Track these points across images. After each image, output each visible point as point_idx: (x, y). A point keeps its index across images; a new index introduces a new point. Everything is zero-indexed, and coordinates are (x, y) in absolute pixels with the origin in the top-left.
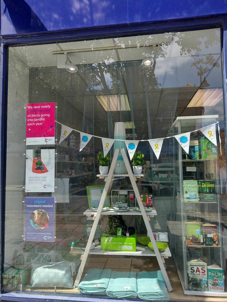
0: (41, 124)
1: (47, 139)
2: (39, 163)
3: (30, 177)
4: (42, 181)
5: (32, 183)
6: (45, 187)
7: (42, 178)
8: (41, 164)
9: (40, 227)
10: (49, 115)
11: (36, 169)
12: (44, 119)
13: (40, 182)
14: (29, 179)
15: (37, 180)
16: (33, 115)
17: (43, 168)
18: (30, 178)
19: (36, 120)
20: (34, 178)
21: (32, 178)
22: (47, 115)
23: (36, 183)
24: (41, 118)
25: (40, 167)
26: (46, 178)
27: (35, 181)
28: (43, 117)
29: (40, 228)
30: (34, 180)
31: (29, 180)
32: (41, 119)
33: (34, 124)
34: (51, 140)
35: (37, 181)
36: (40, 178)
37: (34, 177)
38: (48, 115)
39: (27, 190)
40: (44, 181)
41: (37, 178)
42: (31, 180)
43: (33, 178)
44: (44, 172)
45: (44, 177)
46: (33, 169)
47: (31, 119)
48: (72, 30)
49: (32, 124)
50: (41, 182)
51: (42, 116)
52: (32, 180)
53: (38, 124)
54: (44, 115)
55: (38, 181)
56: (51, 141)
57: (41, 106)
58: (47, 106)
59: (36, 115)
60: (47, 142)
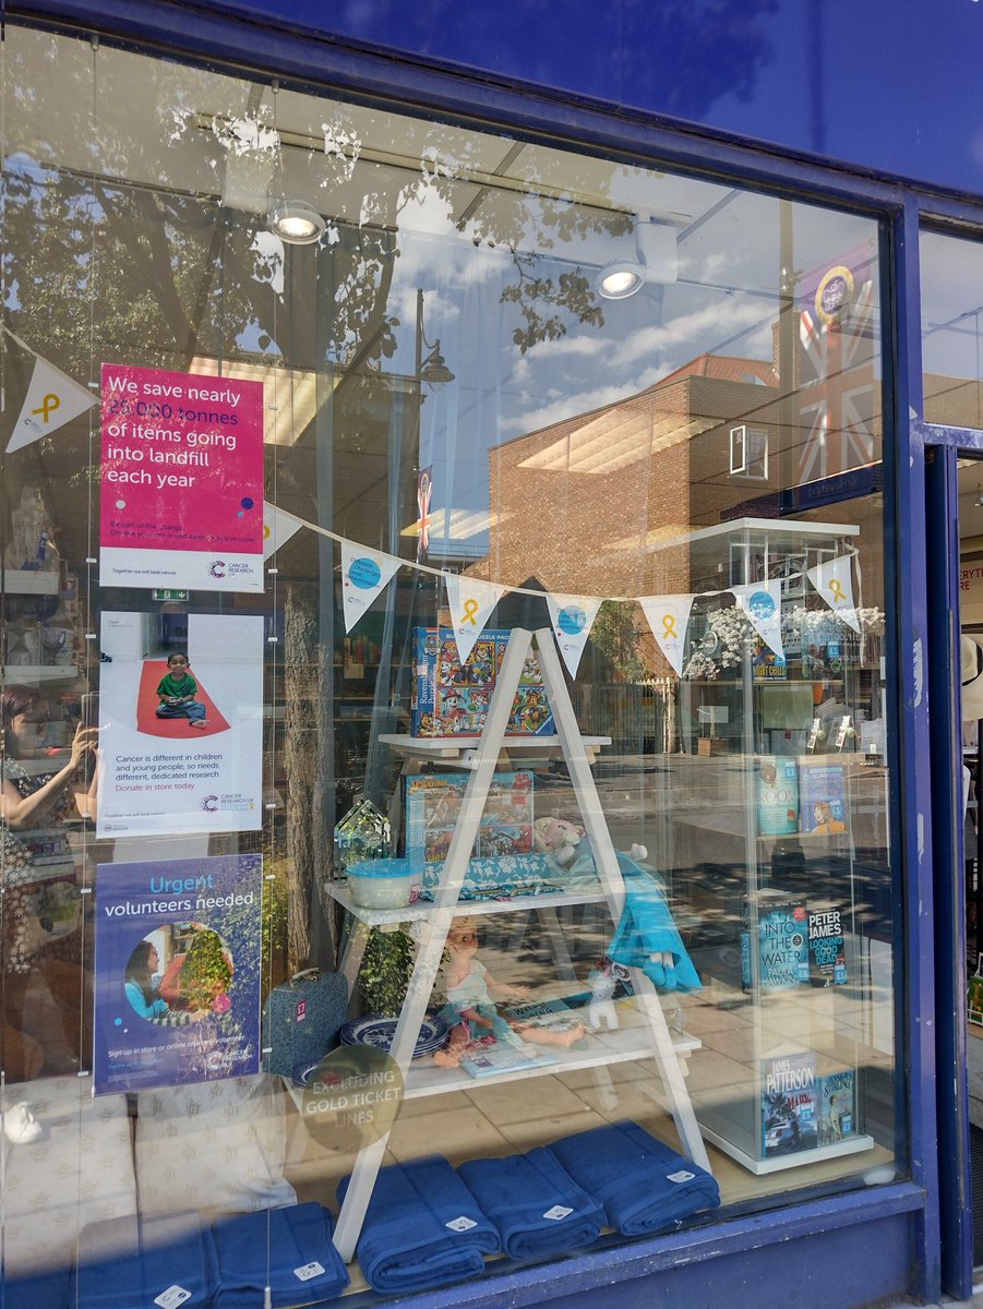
0: (186, 482)
1: (223, 565)
2: (174, 685)
3: (126, 760)
4: (193, 775)
5: (139, 788)
6: (211, 804)
7: (193, 762)
8: (189, 687)
9: (185, 1014)
10: (231, 441)
11: (160, 716)
12: (203, 460)
13: (181, 781)
14: (119, 769)
15: (168, 772)
16: (140, 429)
17: (197, 713)
18: (126, 764)
19: (161, 458)
20: (152, 763)
21: (136, 764)
22: (220, 440)
23: (159, 787)
24: (189, 450)
25: (182, 703)
26: (217, 761)
27: (156, 777)
28: (200, 449)
29: (183, 1018)
30: (149, 773)
31: (123, 772)
32: (182, 459)
33: (146, 478)
34: (245, 569)
35: (165, 776)
36: (185, 763)
37: (148, 759)
38: (225, 441)
39: (108, 828)
40: (207, 775)
41: (163, 763)
42: (130, 773)
43: (144, 763)
45: (205, 757)
46: (139, 716)
47: (127, 450)
49: (135, 478)
50: (189, 780)
51: (194, 439)
52: (137, 773)
53: (171, 480)
54: (204, 439)
55: (175, 776)
56: (246, 573)
57: (190, 391)
58: (222, 395)
59: (160, 435)
60: (220, 575)
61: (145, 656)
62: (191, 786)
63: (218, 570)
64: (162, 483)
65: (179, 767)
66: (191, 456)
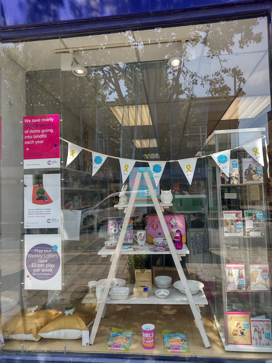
0: (42, 142)
1: (50, 161)
2: (40, 192)
3: (30, 210)
4: (44, 214)
5: (33, 217)
6: (49, 221)
7: (44, 210)
8: (43, 192)
10: (52, 130)
11: (37, 199)
12: (45, 136)
13: (42, 215)
14: (29, 212)
16: (31, 131)
17: (45, 198)
18: (30, 211)
19: (36, 137)
20: (36, 211)
21: (32, 211)
23: (37, 217)
24: (42, 134)
25: (42, 196)
26: (50, 210)
27: (36, 214)
28: (45, 133)
30: (35, 213)
31: (30, 213)
32: (42, 136)
33: (33, 142)
34: (55, 162)
35: (38, 214)
36: (43, 211)
37: (35, 210)
38: (50, 131)
39: (27, 226)
40: (48, 214)
41: (38, 211)
42: (31, 213)
43: (34, 211)
44: (47, 203)
45: (47, 209)
46: (33, 200)
47: (29, 136)
48: (80, 21)
49: (31, 142)
50: (44, 215)
51: (43, 131)
52: (33, 213)
53: (38, 142)
54: (45, 131)
55: (40, 214)
57: (42, 120)
58: (49, 119)
59: (36, 131)
60: (50, 164)
61: (33, 185)
62: (44, 216)
63: (49, 163)
64: (36, 143)
65: (42, 212)
66: (43, 135)
